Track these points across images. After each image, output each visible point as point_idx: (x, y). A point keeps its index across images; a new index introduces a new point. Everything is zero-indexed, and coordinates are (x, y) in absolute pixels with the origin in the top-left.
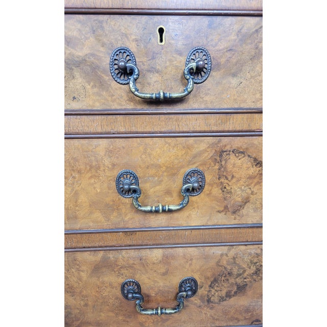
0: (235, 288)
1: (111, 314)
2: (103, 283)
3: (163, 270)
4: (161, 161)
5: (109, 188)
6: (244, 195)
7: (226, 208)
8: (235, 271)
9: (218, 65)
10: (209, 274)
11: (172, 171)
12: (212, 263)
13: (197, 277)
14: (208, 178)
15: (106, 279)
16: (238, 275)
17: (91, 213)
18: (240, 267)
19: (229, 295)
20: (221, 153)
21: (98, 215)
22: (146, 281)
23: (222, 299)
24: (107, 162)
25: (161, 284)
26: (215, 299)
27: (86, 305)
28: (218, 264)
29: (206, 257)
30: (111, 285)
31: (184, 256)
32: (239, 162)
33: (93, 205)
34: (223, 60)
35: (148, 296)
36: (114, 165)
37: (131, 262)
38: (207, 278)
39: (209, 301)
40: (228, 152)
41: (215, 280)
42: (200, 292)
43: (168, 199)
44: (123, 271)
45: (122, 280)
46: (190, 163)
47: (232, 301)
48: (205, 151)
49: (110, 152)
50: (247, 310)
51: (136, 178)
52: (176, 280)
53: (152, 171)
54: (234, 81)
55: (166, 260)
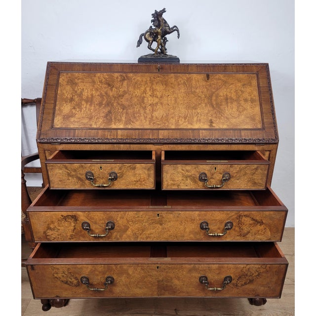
0: (249, 281)
1: (194, 289)
2: (192, 276)
3: (217, 272)
4: (217, 218)
5: (197, 227)
6: (248, 230)
7: (241, 234)
8: (249, 274)
9: (233, 176)
10: (237, 275)
11: (221, 222)
12: (239, 270)
13: (232, 276)
14: (234, 224)
15: (193, 275)
16: (250, 276)
17: (190, 235)
18: (251, 273)
19: (245, 284)
20: (240, 216)
21: (192, 236)
22: (210, 276)
23: (242, 285)
24: (198, 218)
25: (216, 278)
26: (240, 285)
27: (184, 285)
28: (241, 271)
29: (237, 268)
30: (195, 278)
31: (227, 267)
32: (246, 219)
33: (191, 232)
34: (234, 175)
35: (211, 282)
36: (200, 219)
37: (205, 268)
38: (236, 276)
39: (237, 286)
40: (242, 216)
41: (240, 277)
42: (233, 282)
43: (219, 231)
44: (201, 272)
45: (200, 275)
46: (228, 219)
47: (247, 286)
48: (234, 215)
49: (199, 215)
50: (254, 291)
51: (207, 223)
52: (223, 276)
53: (214, 222)
54: (238, 181)
55: (219, 269)
